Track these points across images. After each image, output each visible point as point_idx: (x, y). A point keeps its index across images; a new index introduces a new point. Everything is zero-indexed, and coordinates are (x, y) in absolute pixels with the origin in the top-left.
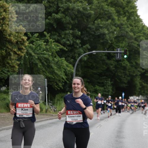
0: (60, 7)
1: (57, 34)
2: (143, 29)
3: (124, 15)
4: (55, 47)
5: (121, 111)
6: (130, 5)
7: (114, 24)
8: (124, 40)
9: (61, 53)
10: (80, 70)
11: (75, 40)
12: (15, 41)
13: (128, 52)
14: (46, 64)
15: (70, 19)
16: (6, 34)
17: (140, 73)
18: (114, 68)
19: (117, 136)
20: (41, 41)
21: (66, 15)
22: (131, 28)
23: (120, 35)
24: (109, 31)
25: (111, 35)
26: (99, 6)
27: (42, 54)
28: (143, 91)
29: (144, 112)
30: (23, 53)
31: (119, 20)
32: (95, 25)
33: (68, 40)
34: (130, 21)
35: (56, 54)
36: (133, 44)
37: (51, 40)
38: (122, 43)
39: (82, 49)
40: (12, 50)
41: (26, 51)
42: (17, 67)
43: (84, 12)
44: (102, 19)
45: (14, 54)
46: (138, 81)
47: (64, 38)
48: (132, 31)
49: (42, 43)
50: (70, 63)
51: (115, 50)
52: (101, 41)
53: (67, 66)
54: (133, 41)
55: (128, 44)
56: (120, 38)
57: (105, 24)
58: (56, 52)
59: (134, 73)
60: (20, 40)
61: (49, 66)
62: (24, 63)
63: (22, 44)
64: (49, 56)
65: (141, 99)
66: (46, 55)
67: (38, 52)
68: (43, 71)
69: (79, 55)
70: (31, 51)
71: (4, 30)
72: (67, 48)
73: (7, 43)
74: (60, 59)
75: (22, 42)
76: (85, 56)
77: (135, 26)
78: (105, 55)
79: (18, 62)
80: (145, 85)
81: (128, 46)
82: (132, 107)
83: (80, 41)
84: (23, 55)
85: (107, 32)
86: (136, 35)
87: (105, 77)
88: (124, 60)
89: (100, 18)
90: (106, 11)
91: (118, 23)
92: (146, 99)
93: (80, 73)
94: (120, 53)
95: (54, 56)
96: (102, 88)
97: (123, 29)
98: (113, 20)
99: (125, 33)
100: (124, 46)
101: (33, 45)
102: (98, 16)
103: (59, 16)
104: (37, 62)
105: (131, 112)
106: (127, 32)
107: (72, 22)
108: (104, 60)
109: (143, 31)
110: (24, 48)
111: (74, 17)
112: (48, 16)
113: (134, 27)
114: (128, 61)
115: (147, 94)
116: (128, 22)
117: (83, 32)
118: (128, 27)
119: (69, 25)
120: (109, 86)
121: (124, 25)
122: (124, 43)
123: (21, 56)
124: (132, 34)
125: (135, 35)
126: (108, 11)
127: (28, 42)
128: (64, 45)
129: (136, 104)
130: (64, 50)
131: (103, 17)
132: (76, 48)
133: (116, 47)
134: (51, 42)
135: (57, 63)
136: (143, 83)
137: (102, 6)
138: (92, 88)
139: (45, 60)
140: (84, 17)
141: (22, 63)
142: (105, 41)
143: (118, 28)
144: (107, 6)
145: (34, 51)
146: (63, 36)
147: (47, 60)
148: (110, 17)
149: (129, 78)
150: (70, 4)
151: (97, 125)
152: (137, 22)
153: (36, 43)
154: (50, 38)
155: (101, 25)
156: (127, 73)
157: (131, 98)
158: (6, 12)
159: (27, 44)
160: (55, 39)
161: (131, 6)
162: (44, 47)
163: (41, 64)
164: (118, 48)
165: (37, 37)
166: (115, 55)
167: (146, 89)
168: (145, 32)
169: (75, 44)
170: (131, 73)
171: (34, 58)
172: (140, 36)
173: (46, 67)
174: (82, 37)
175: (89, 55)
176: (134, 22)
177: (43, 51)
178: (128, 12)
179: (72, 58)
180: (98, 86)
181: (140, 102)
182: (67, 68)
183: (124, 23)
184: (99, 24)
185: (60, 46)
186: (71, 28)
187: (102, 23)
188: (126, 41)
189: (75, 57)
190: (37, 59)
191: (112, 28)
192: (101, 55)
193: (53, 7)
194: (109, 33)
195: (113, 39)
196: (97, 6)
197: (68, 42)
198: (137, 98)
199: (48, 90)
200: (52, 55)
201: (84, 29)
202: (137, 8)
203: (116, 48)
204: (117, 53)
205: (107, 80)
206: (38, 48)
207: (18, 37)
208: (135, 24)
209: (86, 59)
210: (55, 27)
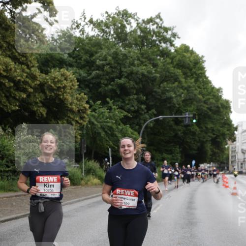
0: (123, 72)
1: (121, 100)
2: (212, 91)
3: (192, 77)
4: (119, 114)
5: (191, 180)
6: (198, 66)
7: (181, 86)
8: (192, 104)
9: (125, 120)
10: (146, 137)
11: (140, 106)
12: (77, 109)
13: (197, 116)
14: (110, 133)
15: (134, 83)
16: (67, 103)
17: (210, 139)
18: (182, 134)
19: (188, 207)
20: (104, 108)
21: (130, 80)
22: (199, 90)
23: (188, 97)
24: (176, 94)
25: (179, 98)
26: (165, 69)
27: (105, 122)
28: (214, 158)
29: (216, 181)
30: (85, 121)
31: (186, 82)
32: (162, 88)
33: (133, 106)
34: (198, 83)
35: (120, 121)
36: (202, 107)
37: (115, 107)
38: (191, 106)
39: (148, 115)
40: (73, 120)
41: (88, 119)
42: (79, 137)
43: (149, 76)
44: (168, 82)
45: (76, 123)
46: (209, 147)
47: (128, 104)
48: (200, 93)
49: (106, 110)
50: (135, 130)
51: (183, 114)
52: (168, 105)
53: (132, 133)
54: (202, 104)
55: (197, 107)
56: (188, 102)
57: (171, 87)
58: (120, 119)
59: (204, 138)
60: (82, 108)
61: (113, 135)
62: (86, 133)
63: (84, 113)
64: (113, 124)
65: (212, 167)
66: (109, 123)
67: (101, 120)
68: (107, 140)
69: (145, 121)
70: (93, 120)
71: (65, 99)
72: (131, 115)
73: (69, 112)
74: (124, 127)
75: (84, 110)
76: (151, 122)
77: (204, 89)
78: (173, 121)
79: (80, 132)
80: (217, 151)
81: (197, 109)
82: (203, 175)
83: (145, 107)
84: (85, 123)
85: (174, 96)
86: (206, 97)
87: (172, 144)
88: (192, 125)
89: (166, 81)
90: (172, 73)
91: (185, 85)
92: (218, 166)
93: (146, 141)
94: (189, 117)
95: (118, 123)
96: (170, 156)
97: (191, 91)
98: (180, 82)
99: (193, 96)
100: (193, 110)
101: (96, 113)
102: (163, 79)
103: (122, 81)
104: (100, 131)
105: (202, 180)
106: (195, 95)
107: (136, 86)
108: (171, 126)
109: (212, 94)
110: (86, 116)
111: (138, 80)
112: (111, 82)
113: (202, 89)
114: (198, 126)
115: (218, 161)
116: (196, 84)
117: (149, 97)
118: (196, 89)
119: (133, 90)
120: (177, 153)
121: (192, 87)
122: (192, 106)
123: (84, 125)
124: (200, 97)
125: (203, 97)
126: (174, 73)
127: (90, 110)
128: (128, 111)
129: (206, 173)
130: (128, 117)
131: (169, 80)
132: (141, 114)
133: (184, 111)
134: (115, 108)
135: (121, 131)
136: (214, 149)
137: (168, 68)
138: (159, 156)
139: (109, 128)
140: (149, 80)
141: (85, 132)
142: (172, 104)
143: (186, 91)
144: (173, 68)
145: (96, 120)
146: (127, 102)
147: (111, 128)
148: (176, 79)
149: (199, 144)
150: (134, 68)
151: (166, 196)
152: (206, 84)
153: (99, 111)
154: (114, 105)
155: (167, 89)
156: (197, 138)
157: (202, 166)
158: (67, 80)
159: (89, 112)
160: (118, 105)
161: (199, 68)
162: (108, 115)
163: (104, 133)
164: (186, 112)
165: (100, 105)
166: (183, 119)
167: (217, 155)
168: (214, 94)
169: (140, 110)
170: (201, 139)
171: (96, 127)
172: (209, 99)
173: (110, 136)
174: (148, 102)
175: (155, 120)
176: (202, 84)
177: (107, 119)
178: (196, 74)
179: (137, 125)
180: (166, 153)
181: (211, 169)
182: (133, 135)
183: (192, 85)
184: (165, 87)
185: (124, 112)
186: (135, 92)
187: (169, 86)
188: (194, 105)
189: (141, 123)
190: (99, 128)
191: (179, 91)
192: (168, 121)
193: (116, 72)
194: (176, 97)
195: (181, 102)
196: (162, 68)
197: (132, 108)
198: (208, 165)
199: (112, 160)
200: (116, 123)
201: (149, 93)
202: (205, 69)
203: (184, 113)
204: (186, 117)
205: (175, 147)
206: (101, 116)
207: (79, 105)
208: (203, 85)
209: (152, 125)
210: (119, 92)
